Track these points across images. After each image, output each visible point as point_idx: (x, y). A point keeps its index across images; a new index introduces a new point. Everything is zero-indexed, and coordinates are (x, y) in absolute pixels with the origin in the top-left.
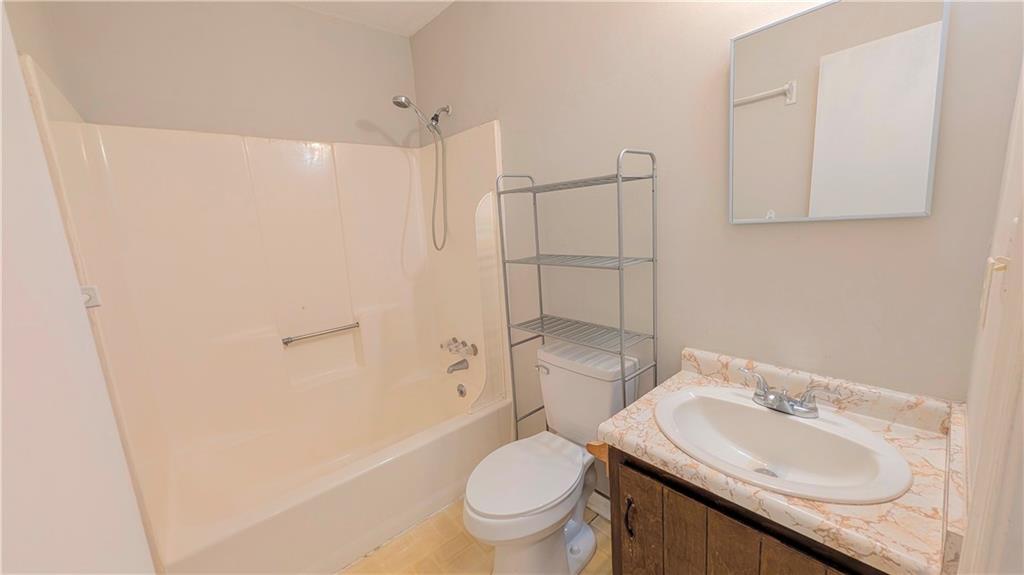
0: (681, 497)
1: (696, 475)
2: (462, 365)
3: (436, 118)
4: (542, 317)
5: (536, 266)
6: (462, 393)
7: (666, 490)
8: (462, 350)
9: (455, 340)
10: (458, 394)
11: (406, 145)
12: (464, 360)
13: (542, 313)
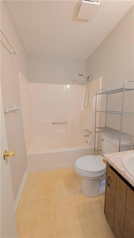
0: (121, 180)
1: (125, 175)
2: (88, 136)
3: (88, 78)
4: (106, 127)
5: (105, 113)
6: (87, 142)
7: (118, 177)
8: (88, 132)
9: (87, 130)
10: (86, 142)
11: (82, 84)
12: (88, 135)
13: (106, 125)
